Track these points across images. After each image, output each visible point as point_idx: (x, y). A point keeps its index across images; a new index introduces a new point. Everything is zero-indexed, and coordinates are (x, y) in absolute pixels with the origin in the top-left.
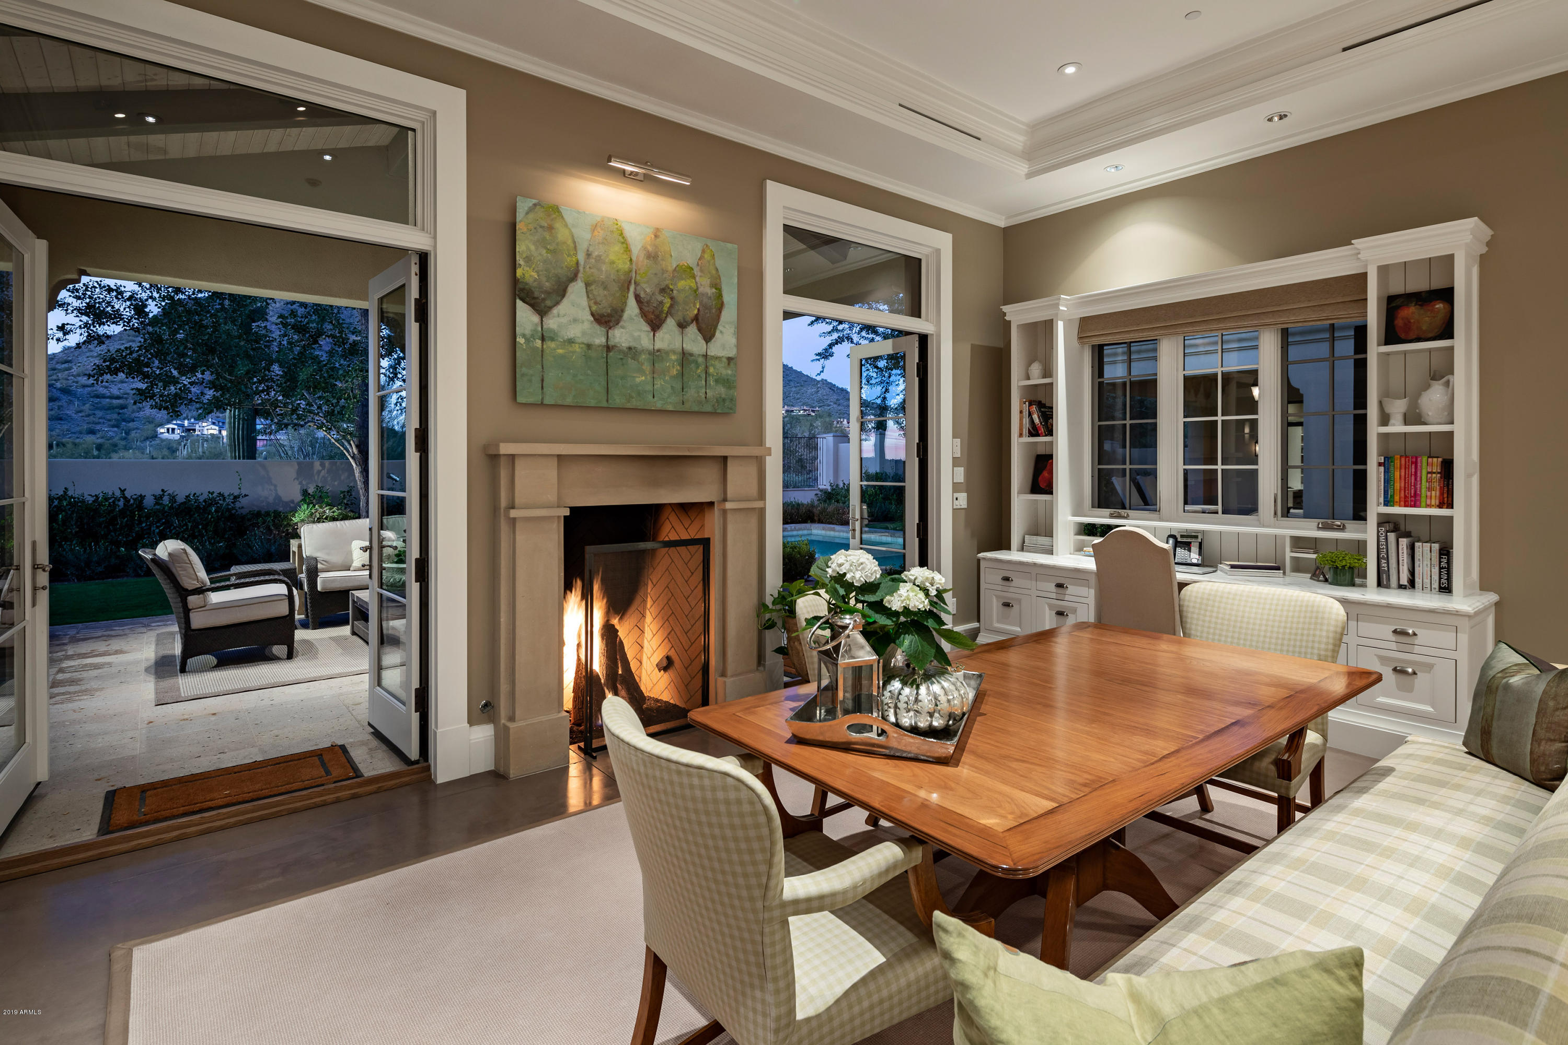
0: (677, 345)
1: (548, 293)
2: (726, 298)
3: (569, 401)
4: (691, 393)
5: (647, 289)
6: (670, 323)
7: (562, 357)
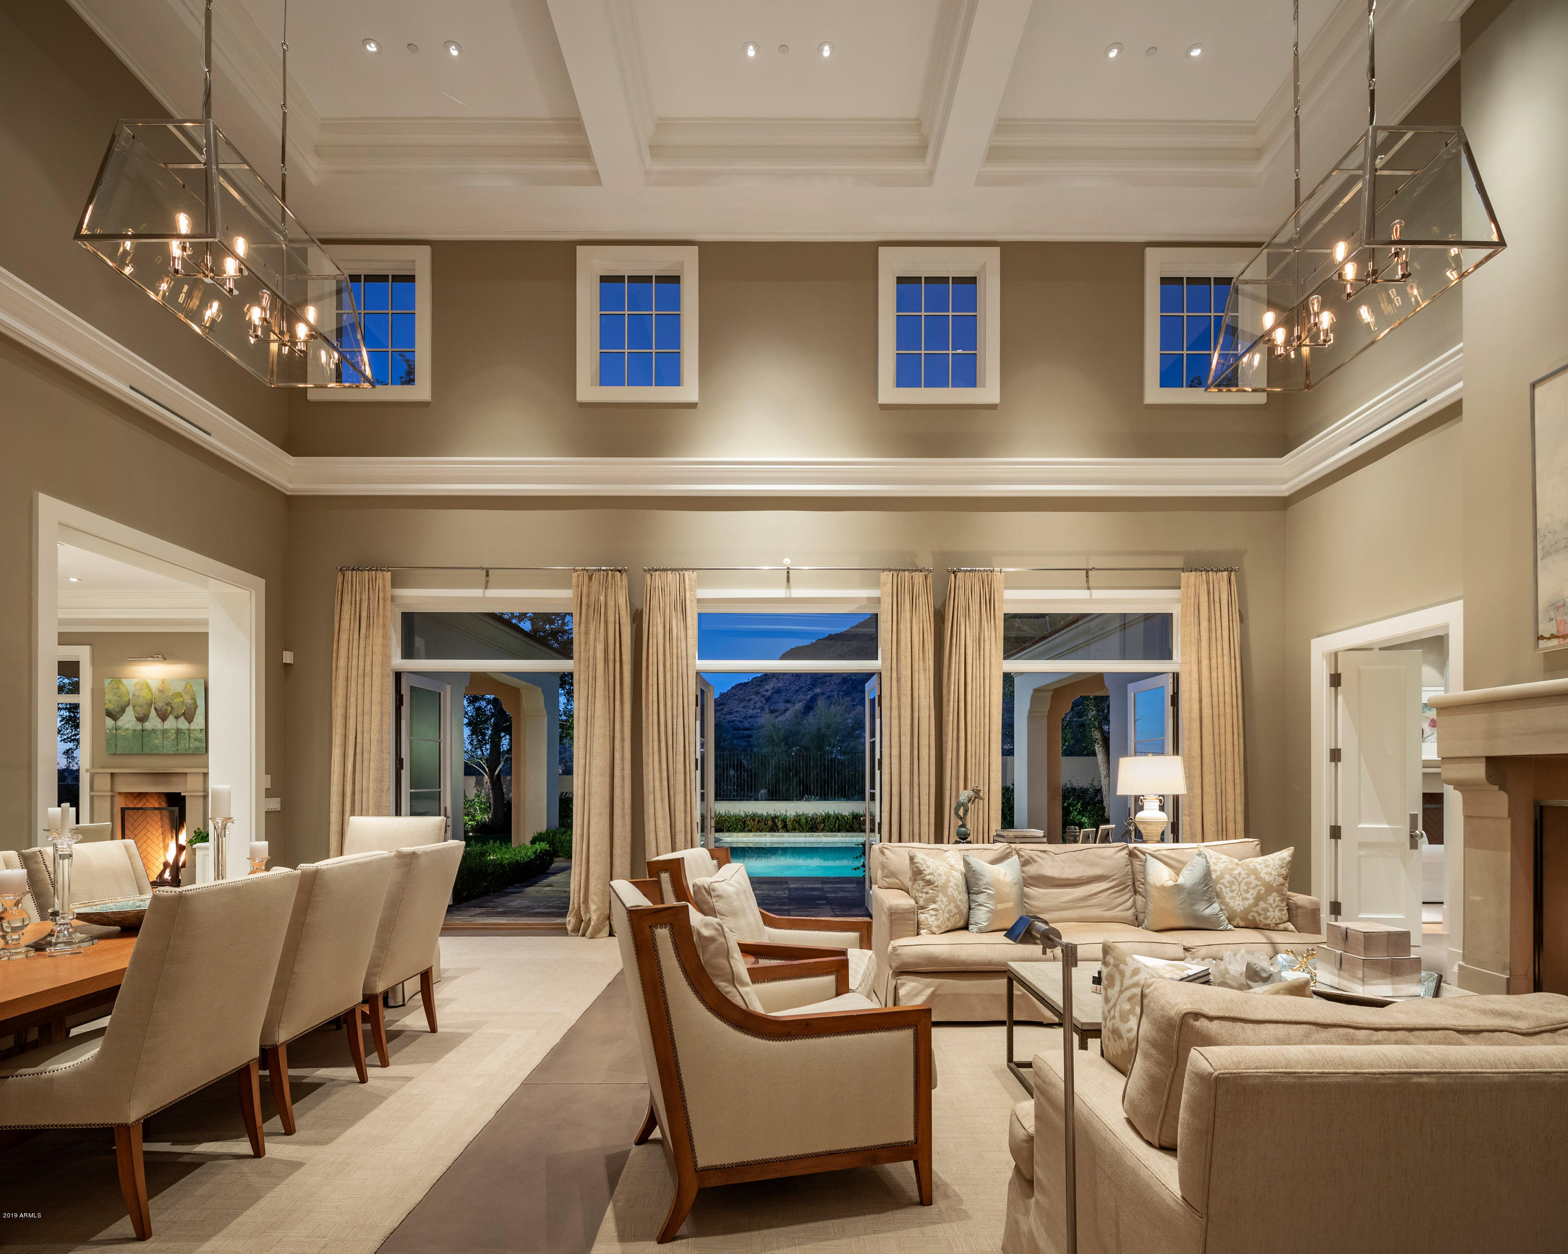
0: (175, 726)
1: (118, 712)
2: (198, 703)
3: (126, 752)
4: (181, 746)
5: (160, 704)
6: (171, 718)
7: (124, 735)
